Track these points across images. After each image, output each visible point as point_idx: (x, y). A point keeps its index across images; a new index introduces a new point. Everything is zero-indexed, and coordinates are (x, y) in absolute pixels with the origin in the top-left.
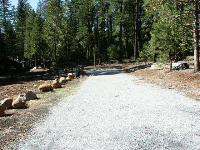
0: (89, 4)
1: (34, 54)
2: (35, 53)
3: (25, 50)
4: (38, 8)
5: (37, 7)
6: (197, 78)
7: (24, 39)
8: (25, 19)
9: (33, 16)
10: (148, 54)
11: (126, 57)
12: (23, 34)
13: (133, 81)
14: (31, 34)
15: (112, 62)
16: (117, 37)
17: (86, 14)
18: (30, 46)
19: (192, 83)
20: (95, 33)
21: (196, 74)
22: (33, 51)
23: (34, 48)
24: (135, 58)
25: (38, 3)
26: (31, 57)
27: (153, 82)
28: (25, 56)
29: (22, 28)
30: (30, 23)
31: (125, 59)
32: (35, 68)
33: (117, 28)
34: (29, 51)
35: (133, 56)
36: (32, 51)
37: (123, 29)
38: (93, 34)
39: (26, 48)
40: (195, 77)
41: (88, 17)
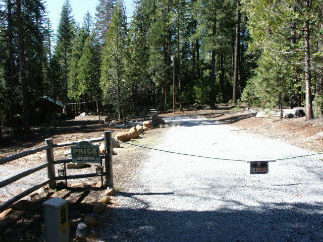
0: (166, 22)
1: (83, 93)
2: (85, 91)
3: (68, 87)
4: (85, 22)
5: (83, 22)
6: (308, 126)
7: (68, 71)
8: (69, 41)
9: (82, 37)
10: (254, 97)
11: (220, 100)
12: (66, 63)
13: (232, 132)
14: (79, 64)
15: (200, 108)
16: (208, 70)
17: (162, 36)
18: (76, 82)
19: (302, 132)
20: (175, 64)
21: (308, 122)
22: (83, 88)
23: (84, 84)
24: (233, 101)
25: (85, 16)
26: (78, 98)
27: (257, 132)
28: (69, 95)
29: (66, 55)
30: (77, 48)
31: (218, 103)
32: (84, 114)
33: (208, 57)
34: (75, 88)
35: (232, 98)
36: (80, 88)
37: (216, 57)
38: (172, 65)
39: (71, 84)
40: (306, 126)
41: (165, 40)
